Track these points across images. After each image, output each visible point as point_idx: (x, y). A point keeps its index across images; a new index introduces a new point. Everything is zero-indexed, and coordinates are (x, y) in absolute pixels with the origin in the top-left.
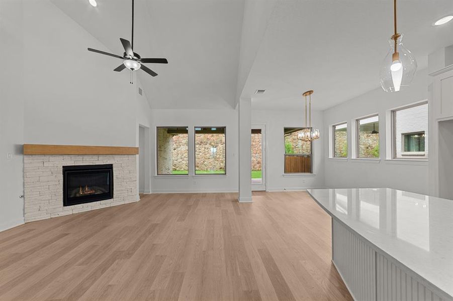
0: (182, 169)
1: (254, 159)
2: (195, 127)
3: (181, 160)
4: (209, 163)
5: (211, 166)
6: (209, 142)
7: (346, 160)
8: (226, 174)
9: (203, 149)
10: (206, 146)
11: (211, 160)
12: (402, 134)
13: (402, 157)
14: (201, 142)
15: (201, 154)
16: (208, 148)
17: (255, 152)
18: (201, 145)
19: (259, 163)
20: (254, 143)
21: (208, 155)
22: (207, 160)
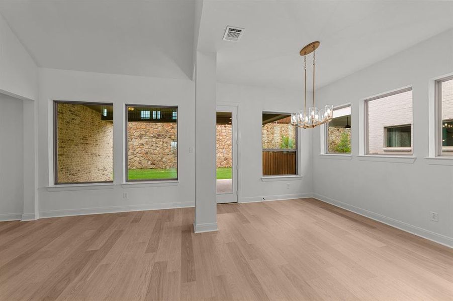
0: (134, 168)
1: (221, 155)
2: (127, 105)
3: (132, 156)
4: (169, 159)
5: (171, 164)
6: (168, 135)
7: (350, 158)
8: (177, 179)
9: (161, 143)
10: (165, 140)
11: (171, 156)
12: (385, 128)
13: (384, 153)
14: (159, 135)
15: (158, 149)
16: (167, 143)
17: (221, 147)
18: (158, 138)
19: (226, 159)
20: (221, 138)
21: (167, 151)
22: (166, 157)
